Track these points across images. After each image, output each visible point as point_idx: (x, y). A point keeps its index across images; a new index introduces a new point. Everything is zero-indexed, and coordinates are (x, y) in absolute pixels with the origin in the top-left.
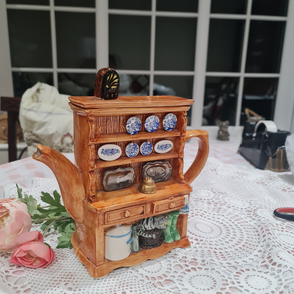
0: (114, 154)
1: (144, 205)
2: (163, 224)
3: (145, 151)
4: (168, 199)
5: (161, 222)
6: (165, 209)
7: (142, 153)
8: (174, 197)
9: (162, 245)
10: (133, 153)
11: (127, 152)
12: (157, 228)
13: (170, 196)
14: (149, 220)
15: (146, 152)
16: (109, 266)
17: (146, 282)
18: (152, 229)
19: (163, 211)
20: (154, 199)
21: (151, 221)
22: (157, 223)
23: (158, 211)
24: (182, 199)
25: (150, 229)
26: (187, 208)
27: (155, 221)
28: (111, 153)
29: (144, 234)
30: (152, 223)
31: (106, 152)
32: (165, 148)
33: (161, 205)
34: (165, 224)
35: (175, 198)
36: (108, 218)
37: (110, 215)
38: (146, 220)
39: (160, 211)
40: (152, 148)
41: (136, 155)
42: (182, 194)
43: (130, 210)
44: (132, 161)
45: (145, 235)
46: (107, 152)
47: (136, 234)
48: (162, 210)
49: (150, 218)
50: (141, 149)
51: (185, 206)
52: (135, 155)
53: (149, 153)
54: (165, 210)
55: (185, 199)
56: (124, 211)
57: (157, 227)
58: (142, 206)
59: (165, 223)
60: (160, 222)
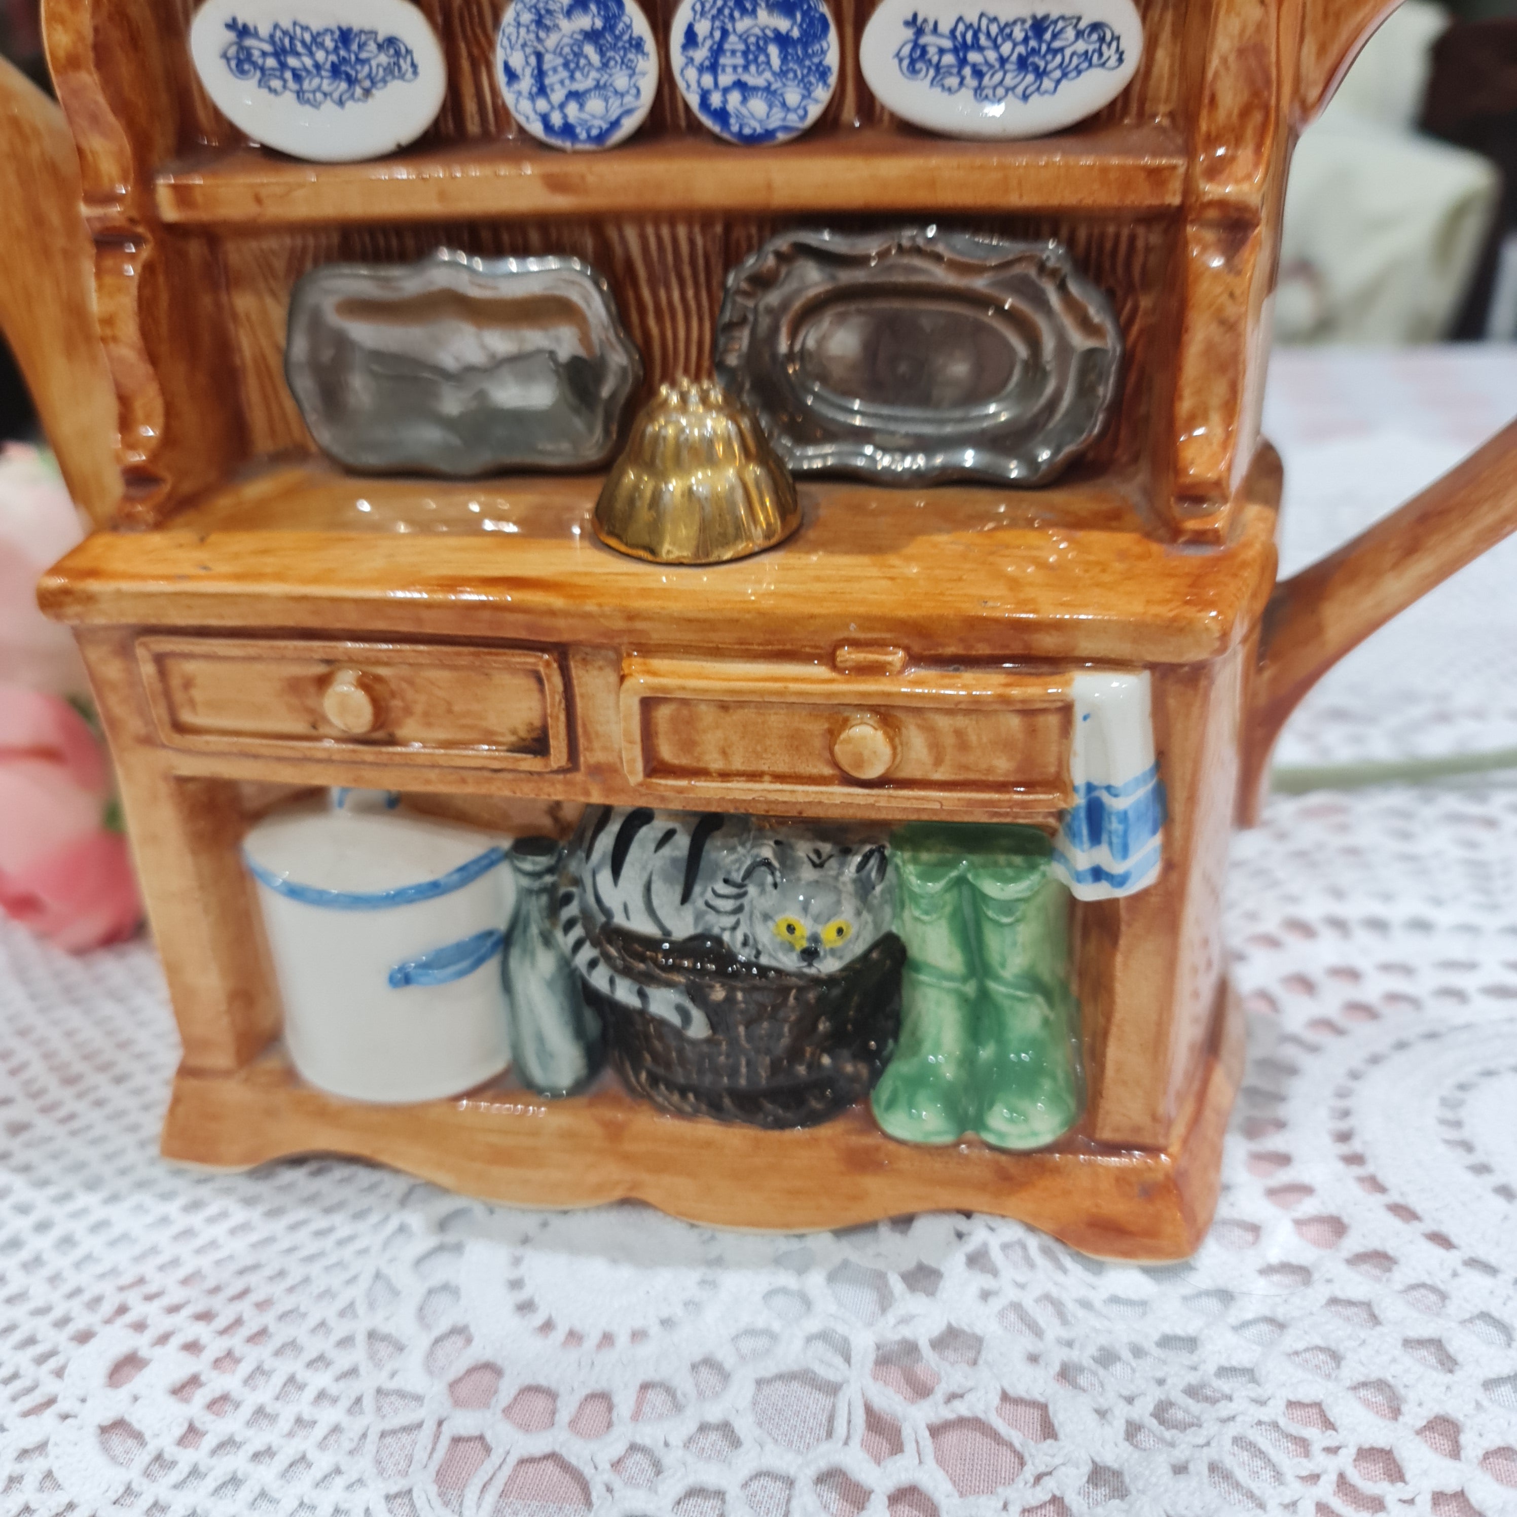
0: (367, 92)
1: (530, 659)
2: (766, 917)
3: (740, 85)
4: (829, 658)
5: (763, 891)
6: (782, 767)
7: (694, 100)
8: (915, 659)
9: (826, 1131)
10: (595, 105)
11: (512, 76)
12: (718, 941)
13: (853, 631)
14: (647, 834)
15: (758, 106)
16: (271, 1113)
17: (393, 1375)
18: (667, 933)
19: (754, 776)
20: (639, 625)
21: (666, 851)
22: (722, 888)
23: (684, 761)
24: (1029, 712)
25: (642, 925)
26: (1105, 837)
27: (703, 864)
28: (335, 71)
29: (588, 952)
30: (668, 879)
31: (280, 53)
32: (1023, 63)
33: (724, 707)
34: (791, 929)
35: (913, 672)
36: (179, 696)
37: (190, 667)
38: (614, 828)
39: (725, 776)
40: (832, 59)
41: (629, 125)
42: (1048, 642)
43: (382, 671)
44: (555, 184)
45: (593, 964)
46: (292, 61)
47: (534, 930)
48: (737, 764)
49: (659, 826)
50: (677, 59)
51: (1079, 800)
52: (615, 124)
53: (793, 119)
54: (779, 778)
55: (1079, 712)
56: (321, 669)
57: (726, 937)
58: (513, 670)
59: (793, 916)
60: (752, 890)
